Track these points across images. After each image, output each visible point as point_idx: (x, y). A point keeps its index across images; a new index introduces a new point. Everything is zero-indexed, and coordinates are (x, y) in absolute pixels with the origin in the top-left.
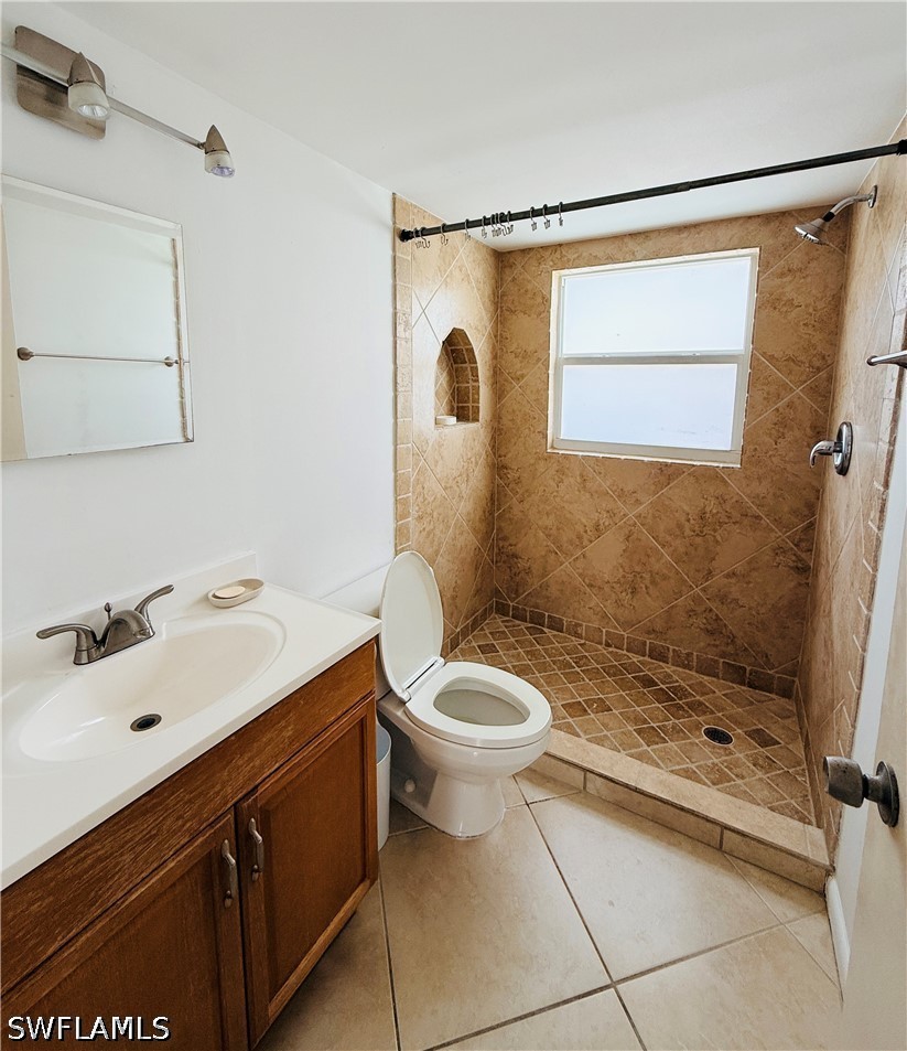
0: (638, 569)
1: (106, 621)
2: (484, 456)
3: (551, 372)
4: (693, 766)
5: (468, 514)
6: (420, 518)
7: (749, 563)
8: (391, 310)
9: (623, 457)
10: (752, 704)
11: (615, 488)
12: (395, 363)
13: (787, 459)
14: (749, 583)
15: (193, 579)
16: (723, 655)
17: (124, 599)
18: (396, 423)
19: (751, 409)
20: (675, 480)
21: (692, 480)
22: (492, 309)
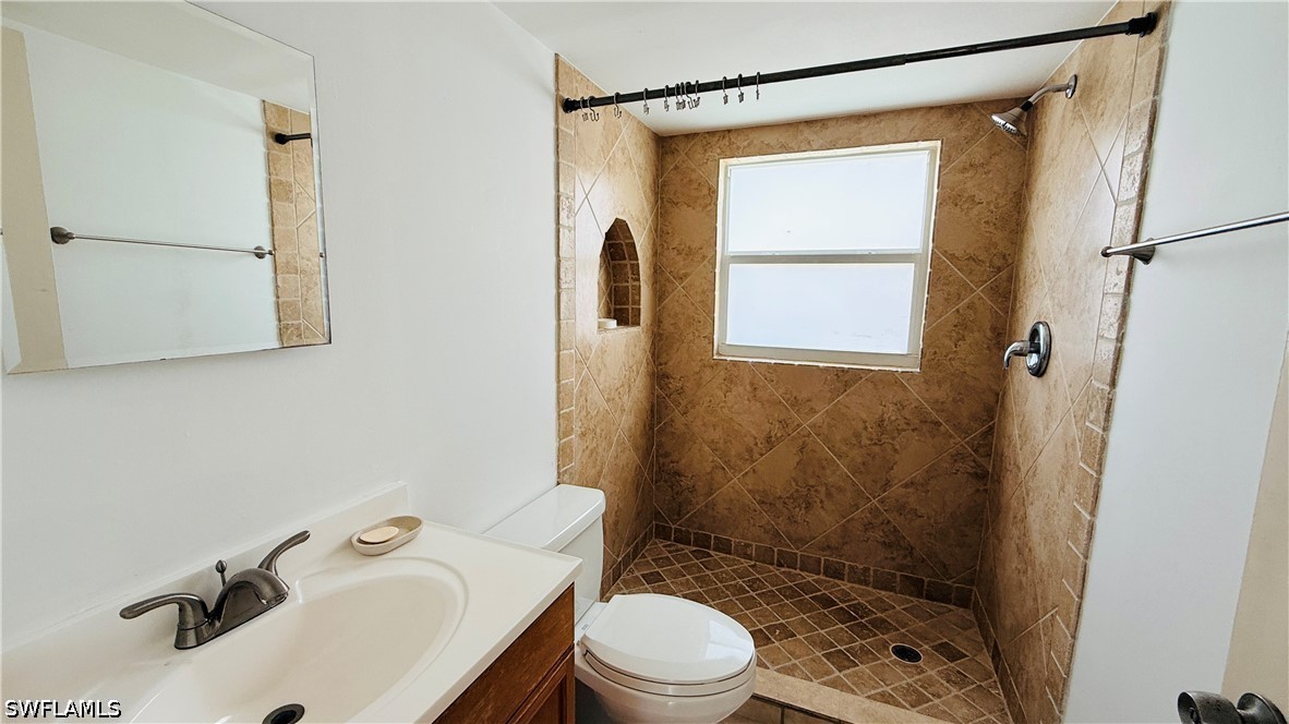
2: (644, 364)
3: (717, 271)
6: (583, 435)
7: (928, 471)
9: (797, 363)
10: (933, 616)
11: (788, 396)
14: (927, 491)
16: (901, 568)
18: (559, 326)
19: (931, 311)
20: (851, 386)
21: (870, 386)
22: (652, 199)
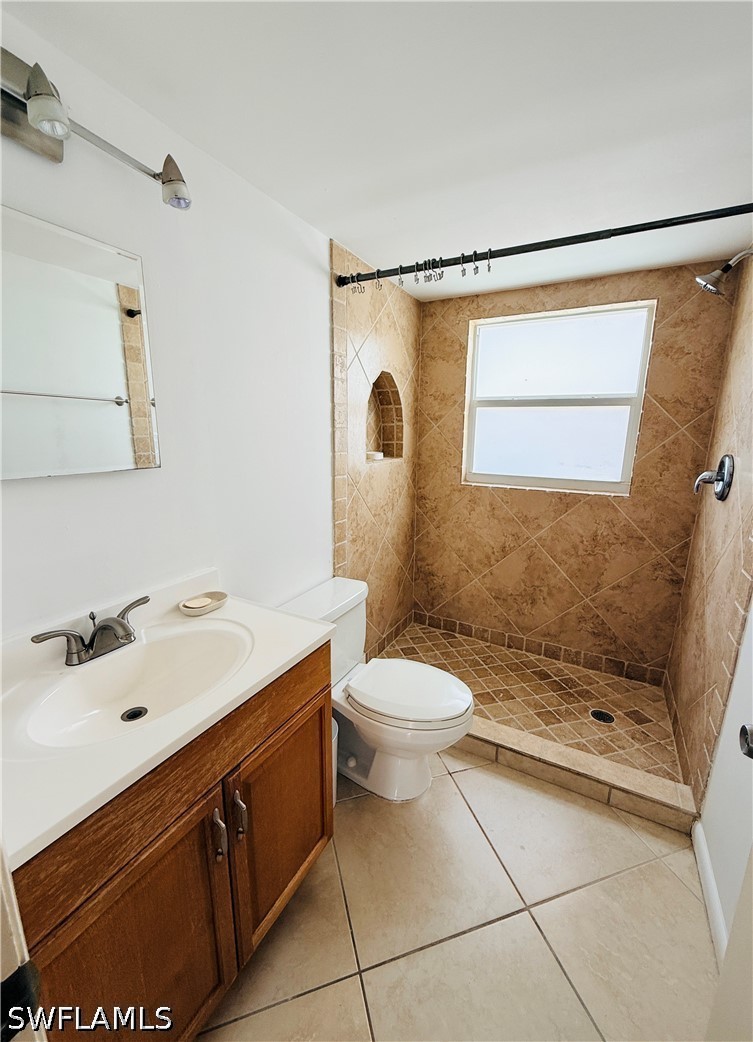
0: (537, 583)
1: (92, 629)
2: (406, 488)
3: (466, 413)
4: (584, 741)
5: (393, 538)
6: (354, 541)
7: (632, 577)
8: (329, 352)
9: (528, 488)
10: (628, 691)
11: (520, 515)
12: (333, 402)
13: (670, 488)
14: (631, 593)
15: (166, 591)
16: (606, 652)
17: (107, 608)
18: (334, 457)
19: (641, 446)
20: (572, 507)
21: (587, 507)
22: (414, 355)
